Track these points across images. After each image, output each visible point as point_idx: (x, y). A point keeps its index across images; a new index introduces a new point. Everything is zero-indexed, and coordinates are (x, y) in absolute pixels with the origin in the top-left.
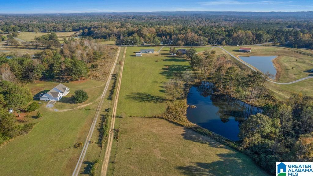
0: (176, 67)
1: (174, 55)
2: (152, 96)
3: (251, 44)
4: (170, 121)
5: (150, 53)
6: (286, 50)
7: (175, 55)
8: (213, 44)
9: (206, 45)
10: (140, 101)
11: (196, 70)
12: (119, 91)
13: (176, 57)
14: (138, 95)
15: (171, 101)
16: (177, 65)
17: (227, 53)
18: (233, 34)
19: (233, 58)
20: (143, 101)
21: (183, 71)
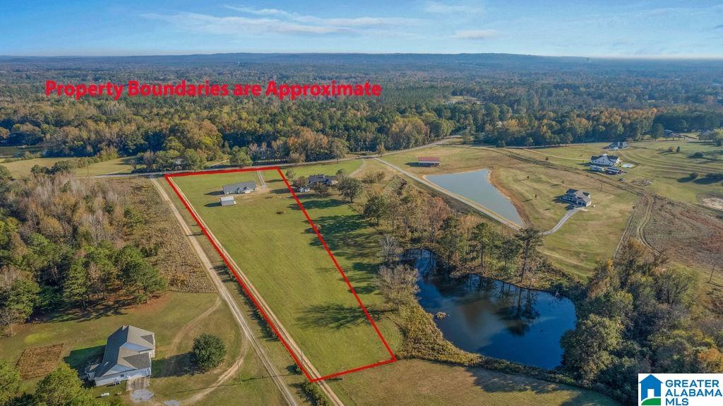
0: (332, 222)
1: (306, 191)
2: (347, 309)
3: (424, 144)
4: (430, 360)
5: (247, 192)
6: (494, 154)
7: (308, 191)
8: (356, 150)
9: (346, 155)
10: (338, 327)
11: (377, 225)
12: (271, 312)
13: (312, 195)
14: (318, 312)
15: (392, 311)
16: (330, 218)
17: (400, 172)
18: (389, 126)
19: (421, 183)
20: (341, 325)
21: (352, 230)
